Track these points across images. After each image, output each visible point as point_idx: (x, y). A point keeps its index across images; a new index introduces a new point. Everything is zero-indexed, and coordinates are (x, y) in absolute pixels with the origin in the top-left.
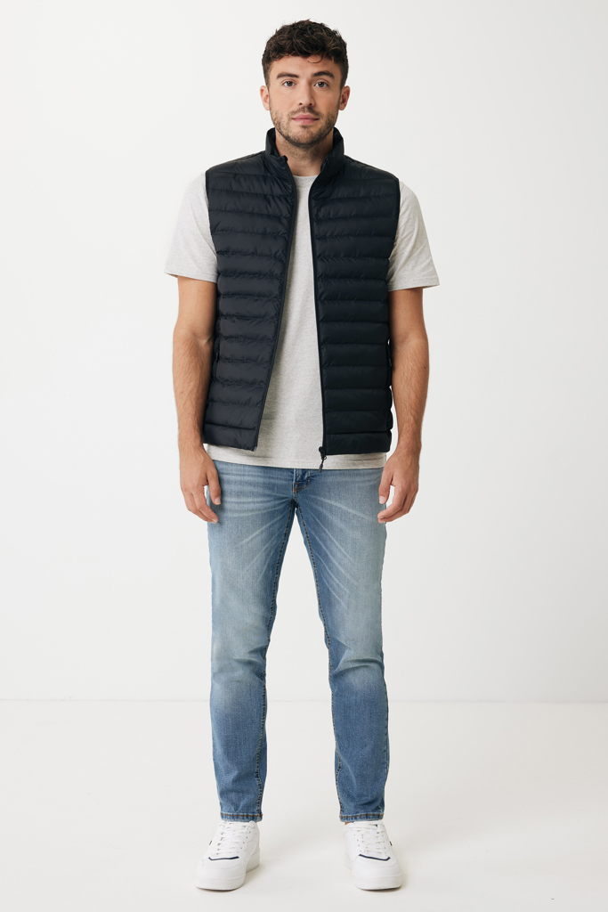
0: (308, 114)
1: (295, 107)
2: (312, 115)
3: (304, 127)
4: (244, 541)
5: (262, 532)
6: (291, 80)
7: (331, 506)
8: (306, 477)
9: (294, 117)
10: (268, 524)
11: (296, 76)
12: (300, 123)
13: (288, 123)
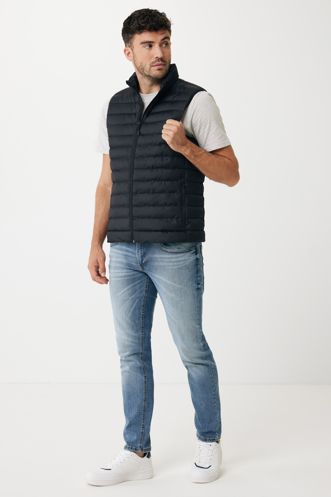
0: (160, 62)
1: (153, 60)
2: (163, 63)
3: (159, 70)
4: (119, 294)
5: (128, 289)
6: (150, 45)
7: (158, 278)
8: (144, 262)
9: (154, 65)
10: (132, 285)
11: (153, 42)
12: (157, 68)
13: (150, 69)
